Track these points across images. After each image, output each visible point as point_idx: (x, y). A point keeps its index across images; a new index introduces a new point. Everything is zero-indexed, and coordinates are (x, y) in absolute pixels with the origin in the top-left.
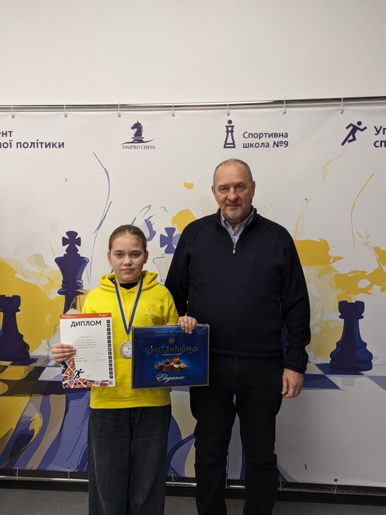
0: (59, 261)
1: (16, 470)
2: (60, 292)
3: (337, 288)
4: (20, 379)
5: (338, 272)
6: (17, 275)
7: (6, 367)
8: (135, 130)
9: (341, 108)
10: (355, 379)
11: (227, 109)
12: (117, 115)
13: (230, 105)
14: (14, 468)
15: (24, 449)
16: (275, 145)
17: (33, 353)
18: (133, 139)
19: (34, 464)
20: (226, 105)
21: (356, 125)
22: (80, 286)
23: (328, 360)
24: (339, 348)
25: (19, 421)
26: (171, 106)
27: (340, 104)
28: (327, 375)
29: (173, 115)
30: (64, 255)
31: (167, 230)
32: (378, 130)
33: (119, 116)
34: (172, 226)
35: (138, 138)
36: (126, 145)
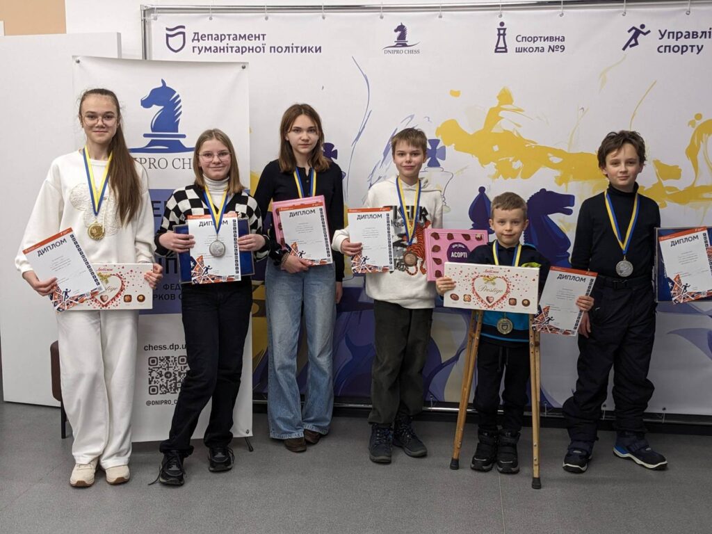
7: (256, 287)
8: (399, 33)
9: (623, 9)
11: (499, 10)
12: (379, 17)
13: (502, 6)
16: (551, 50)
18: (396, 43)
20: (499, 6)
21: (639, 28)
26: (438, 7)
27: (623, 6)
29: (441, 17)
32: (663, 33)
33: (382, 17)
34: (436, 138)
35: (402, 42)
36: (388, 50)
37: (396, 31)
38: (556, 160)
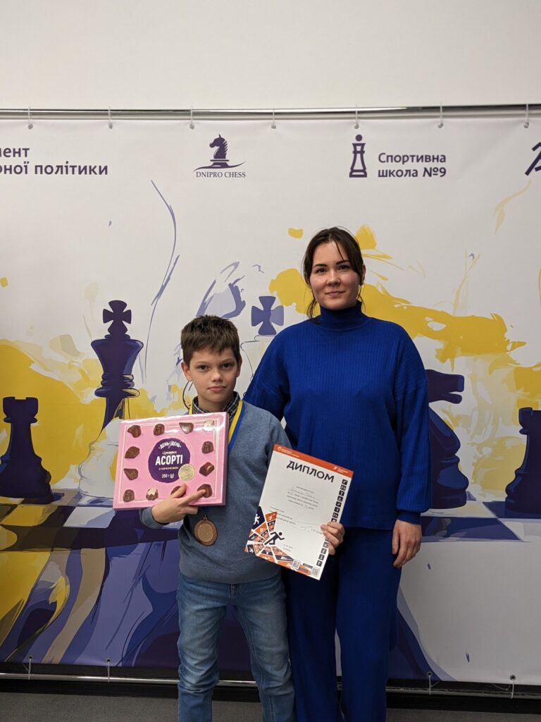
0: (97, 345)
1: (27, 664)
2: (98, 393)
3: (518, 389)
4: (36, 524)
5: (519, 364)
6: (34, 367)
7: (14, 507)
8: (216, 148)
9: (525, 119)
11: (354, 118)
12: (188, 126)
13: (359, 112)
14: (25, 661)
15: (40, 633)
16: (426, 174)
17: (56, 486)
18: (212, 163)
19: (55, 654)
20: (354, 112)
22: (128, 384)
23: (502, 497)
24: (520, 478)
25: (33, 590)
26: (271, 114)
27: (524, 114)
28: (500, 520)
29: (274, 127)
30: (106, 336)
31: (263, 299)
33: (192, 127)
34: (270, 295)
35: (220, 160)
36: (202, 171)
37: (212, 146)
38: (437, 326)
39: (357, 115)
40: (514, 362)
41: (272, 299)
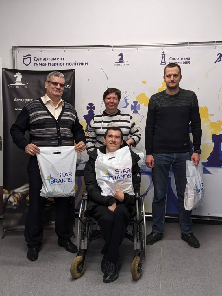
0: (85, 117)
3: (211, 128)
5: (212, 121)
8: (120, 57)
9: (215, 46)
10: (219, 169)
16: (184, 63)
18: (119, 61)
23: (206, 161)
24: (212, 155)
26: (137, 46)
27: (215, 44)
28: (206, 168)
30: (88, 114)
31: (134, 102)
34: (136, 101)
35: (121, 60)
36: (116, 64)
37: (119, 56)
39: (163, 46)
40: (210, 121)
41: (137, 102)
